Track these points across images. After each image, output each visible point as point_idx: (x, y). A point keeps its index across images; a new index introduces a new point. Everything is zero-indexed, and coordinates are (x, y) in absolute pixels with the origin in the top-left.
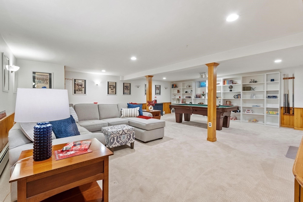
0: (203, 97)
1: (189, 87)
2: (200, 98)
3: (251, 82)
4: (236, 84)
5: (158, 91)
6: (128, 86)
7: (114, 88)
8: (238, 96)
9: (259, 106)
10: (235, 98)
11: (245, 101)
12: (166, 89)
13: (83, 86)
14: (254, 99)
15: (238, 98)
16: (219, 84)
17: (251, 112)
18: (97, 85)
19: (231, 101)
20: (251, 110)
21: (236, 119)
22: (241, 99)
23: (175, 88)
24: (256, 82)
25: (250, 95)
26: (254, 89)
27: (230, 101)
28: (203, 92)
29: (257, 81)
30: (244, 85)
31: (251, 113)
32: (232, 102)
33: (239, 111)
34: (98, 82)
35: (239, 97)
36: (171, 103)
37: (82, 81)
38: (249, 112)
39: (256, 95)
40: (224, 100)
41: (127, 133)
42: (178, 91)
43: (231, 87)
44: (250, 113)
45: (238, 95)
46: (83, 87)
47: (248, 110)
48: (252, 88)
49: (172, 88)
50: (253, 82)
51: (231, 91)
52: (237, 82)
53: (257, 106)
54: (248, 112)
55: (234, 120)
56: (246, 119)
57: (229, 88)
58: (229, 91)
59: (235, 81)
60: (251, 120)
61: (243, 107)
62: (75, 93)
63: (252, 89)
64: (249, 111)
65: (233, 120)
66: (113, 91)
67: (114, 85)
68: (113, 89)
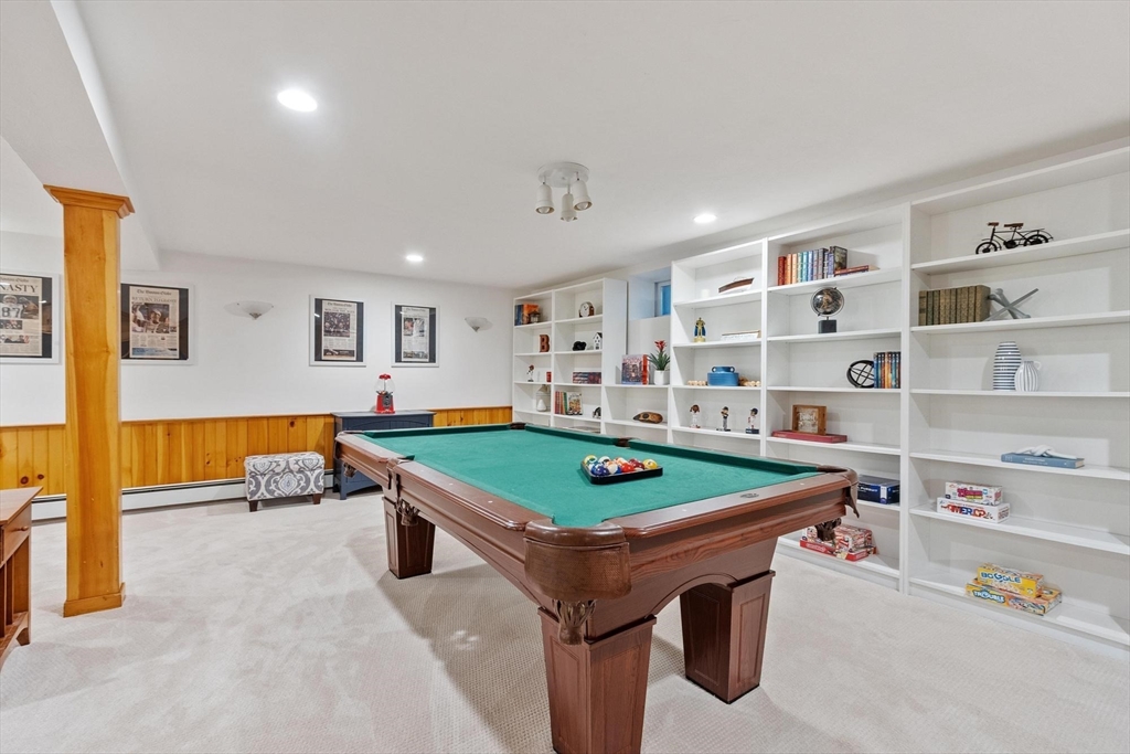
0: (659, 376)
1: (592, 313)
2: (641, 386)
3: (988, 246)
4: (865, 269)
5: (415, 342)
6: (166, 307)
7: (29, 313)
8: (880, 368)
9: (1072, 464)
10: (856, 384)
11: (933, 410)
12: (476, 329)
14: (1020, 391)
15: (879, 383)
16: (749, 281)
17: (994, 511)
19: (831, 406)
20: (992, 492)
21: (869, 548)
22: (905, 390)
23: (529, 322)
24: (1036, 239)
25: (981, 363)
26: (1024, 307)
27: (822, 411)
28: (661, 345)
29: (1048, 230)
30: (928, 274)
31: (993, 523)
32: (835, 417)
33: (884, 494)
35: (889, 376)
36: (511, 408)
38: (969, 511)
39: (1041, 361)
40: (779, 397)
42: (545, 344)
43: (830, 301)
44: (982, 514)
45: (880, 356)
47: (963, 493)
48: (1003, 302)
49: (517, 323)
50: (1010, 244)
51: (829, 327)
52: (873, 257)
53: (1047, 459)
54: (961, 510)
55: (850, 558)
56: (947, 563)
57: (817, 305)
58: (817, 327)
59: (858, 251)
60: (995, 583)
61: (920, 464)
63: (996, 306)
64: (974, 503)
65: (842, 555)
66: (21, 332)
67: (29, 292)
68: (24, 321)
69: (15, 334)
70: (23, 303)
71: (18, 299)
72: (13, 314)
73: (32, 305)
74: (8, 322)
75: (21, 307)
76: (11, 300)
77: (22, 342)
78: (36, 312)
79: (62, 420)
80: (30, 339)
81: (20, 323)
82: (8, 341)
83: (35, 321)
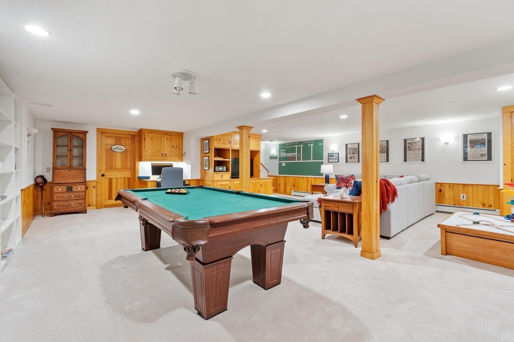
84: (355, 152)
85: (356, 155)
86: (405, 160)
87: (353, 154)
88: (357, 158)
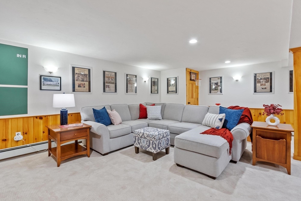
7: (267, 82)
13: (219, 84)
18: (237, 81)
34: (238, 77)
37: (218, 79)
41: (147, 138)
46: (219, 86)
62: (210, 92)
66: (265, 86)
67: (267, 77)
68: (266, 84)
69: (264, 87)
70: (266, 79)
71: (265, 79)
72: (264, 82)
73: (268, 80)
74: (263, 84)
75: (265, 80)
76: (263, 79)
77: (266, 89)
78: (268, 81)
79: (293, 109)
80: (267, 88)
81: (265, 84)
82: (263, 89)
83: (268, 83)
84: (85, 80)
85: (87, 83)
86: (127, 92)
87: (83, 81)
88: (87, 87)
